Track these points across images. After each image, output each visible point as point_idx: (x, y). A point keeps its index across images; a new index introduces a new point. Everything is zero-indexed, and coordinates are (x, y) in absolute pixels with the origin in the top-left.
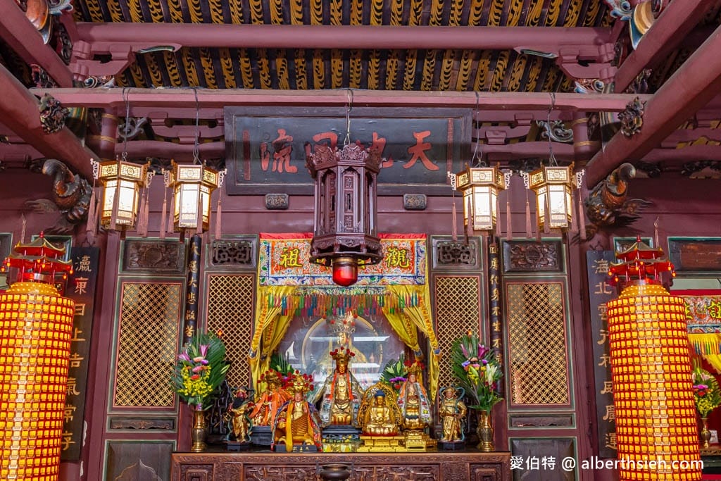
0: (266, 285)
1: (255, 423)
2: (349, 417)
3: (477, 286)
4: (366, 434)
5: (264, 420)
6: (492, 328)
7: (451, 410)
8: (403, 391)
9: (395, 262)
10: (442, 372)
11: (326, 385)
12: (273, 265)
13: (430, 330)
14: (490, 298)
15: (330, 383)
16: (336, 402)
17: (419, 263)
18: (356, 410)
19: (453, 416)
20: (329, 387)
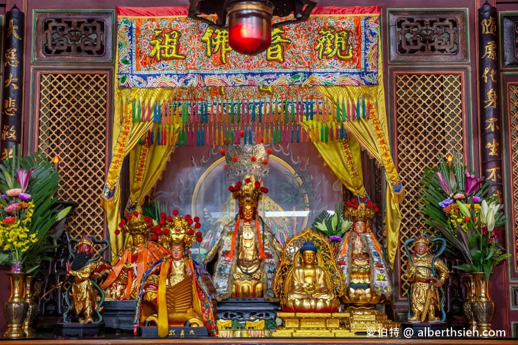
0: (129, 87)
1: (112, 296)
2: (259, 286)
3: (460, 88)
4: (286, 309)
5: (125, 292)
6: (484, 151)
7: (424, 273)
8: (344, 246)
9: (330, 50)
10: (404, 221)
11: (224, 237)
12: (138, 57)
13: (386, 154)
14: (483, 104)
15: (229, 234)
16: (239, 263)
17: (368, 52)
18: (270, 276)
19: (428, 281)
20: (228, 240)
